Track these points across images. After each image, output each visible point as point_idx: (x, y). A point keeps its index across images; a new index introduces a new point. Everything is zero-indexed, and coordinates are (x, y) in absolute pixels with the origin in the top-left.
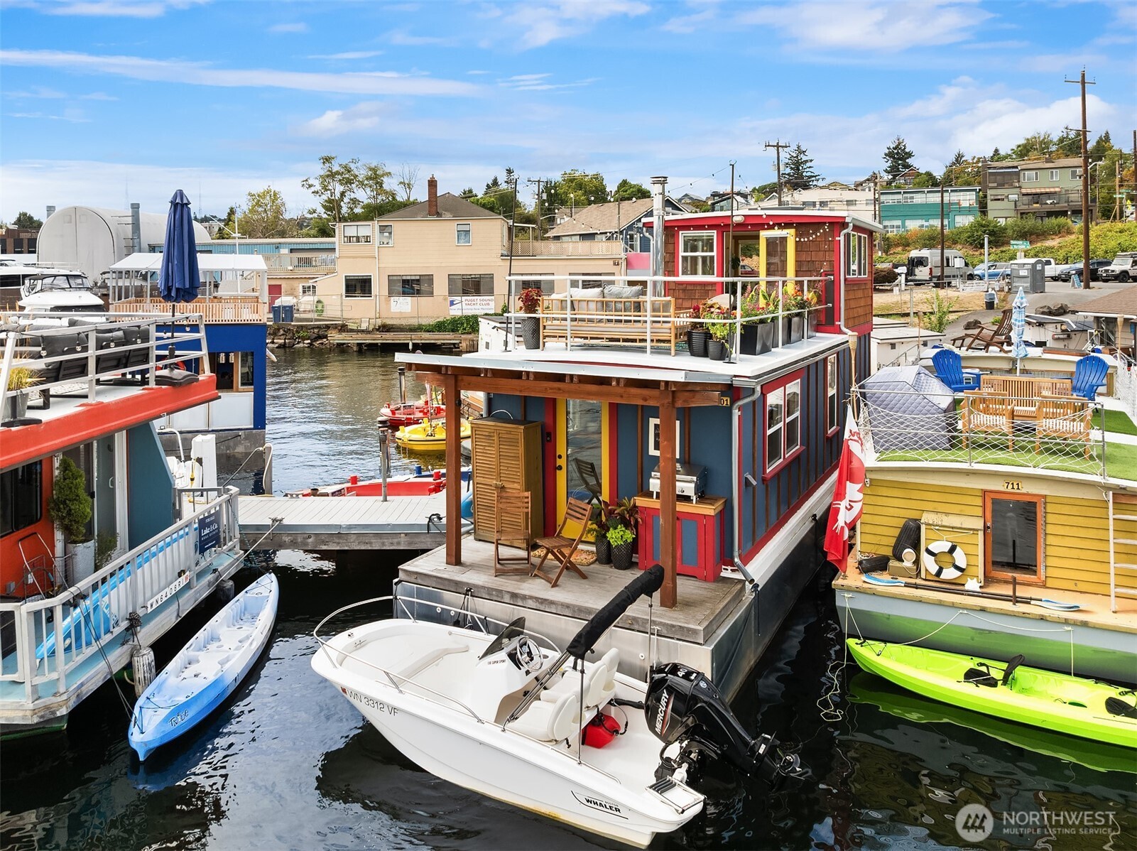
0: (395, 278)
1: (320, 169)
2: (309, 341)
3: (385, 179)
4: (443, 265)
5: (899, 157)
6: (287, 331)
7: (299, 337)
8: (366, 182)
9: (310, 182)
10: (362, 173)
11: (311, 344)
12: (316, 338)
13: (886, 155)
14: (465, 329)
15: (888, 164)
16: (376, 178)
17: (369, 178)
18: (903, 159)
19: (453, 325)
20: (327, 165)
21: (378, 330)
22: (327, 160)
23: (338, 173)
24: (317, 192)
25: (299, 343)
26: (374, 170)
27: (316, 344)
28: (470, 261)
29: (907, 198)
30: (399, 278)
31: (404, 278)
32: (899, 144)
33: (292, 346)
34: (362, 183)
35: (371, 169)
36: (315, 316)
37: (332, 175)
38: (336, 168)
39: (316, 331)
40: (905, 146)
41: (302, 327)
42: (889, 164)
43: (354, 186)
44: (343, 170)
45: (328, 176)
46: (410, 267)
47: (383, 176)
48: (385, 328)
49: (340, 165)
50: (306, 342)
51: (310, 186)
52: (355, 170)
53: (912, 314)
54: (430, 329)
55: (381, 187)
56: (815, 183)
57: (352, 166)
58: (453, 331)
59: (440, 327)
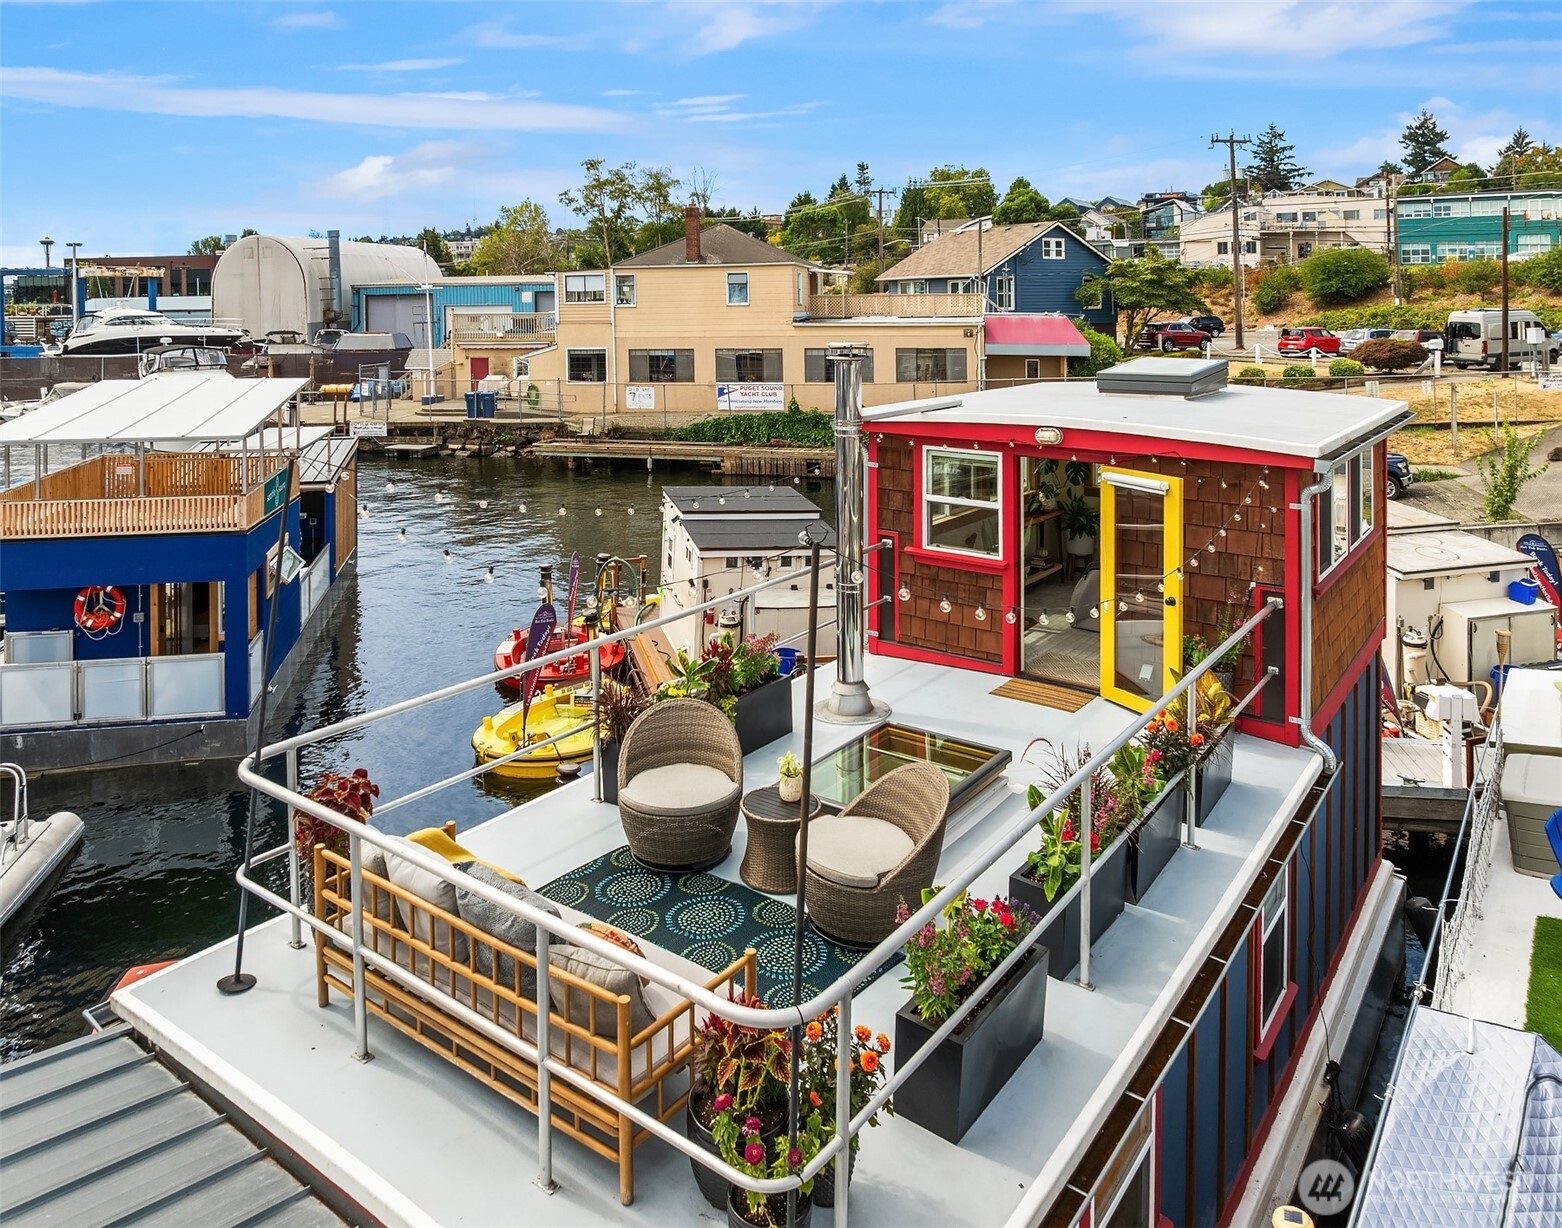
0: (639, 353)
1: (585, 179)
2: (514, 448)
3: (671, 190)
4: (708, 334)
5: (1425, 142)
6: (483, 433)
7: (499, 442)
8: (646, 194)
9: (571, 195)
10: (639, 182)
11: (516, 452)
12: (523, 443)
13: (1405, 137)
14: (732, 437)
15: (1406, 152)
16: (659, 188)
17: (650, 189)
18: (1432, 143)
19: (716, 430)
20: (592, 171)
21: (607, 435)
22: (592, 165)
23: (607, 182)
24: (580, 210)
25: (499, 450)
26: (656, 177)
27: (524, 452)
28: (749, 329)
29: (1439, 209)
30: (645, 353)
31: (652, 353)
32: (1426, 121)
33: (488, 455)
34: (639, 197)
35: (651, 176)
36: (526, 408)
37: (600, 185)
38: (604, 176)
39: (524, 432)
40: (1434, 124)
41: (504, 426)
42: (1410, 151)
43: (629, 199)
44: (614, 178)
45: (594, 187)
46: (661, 338)
47: (668, 185)
48: (617, 433)
49: (610, 172)
50: (509, 449)
51: (571, 201)
52: (630, 178)
53: (1454, 426)
54: (682, 436)
55: (666, 200)
56: (1297, 179)
57: (626, 173)
58: (716, 439)
59: (697, 433)
